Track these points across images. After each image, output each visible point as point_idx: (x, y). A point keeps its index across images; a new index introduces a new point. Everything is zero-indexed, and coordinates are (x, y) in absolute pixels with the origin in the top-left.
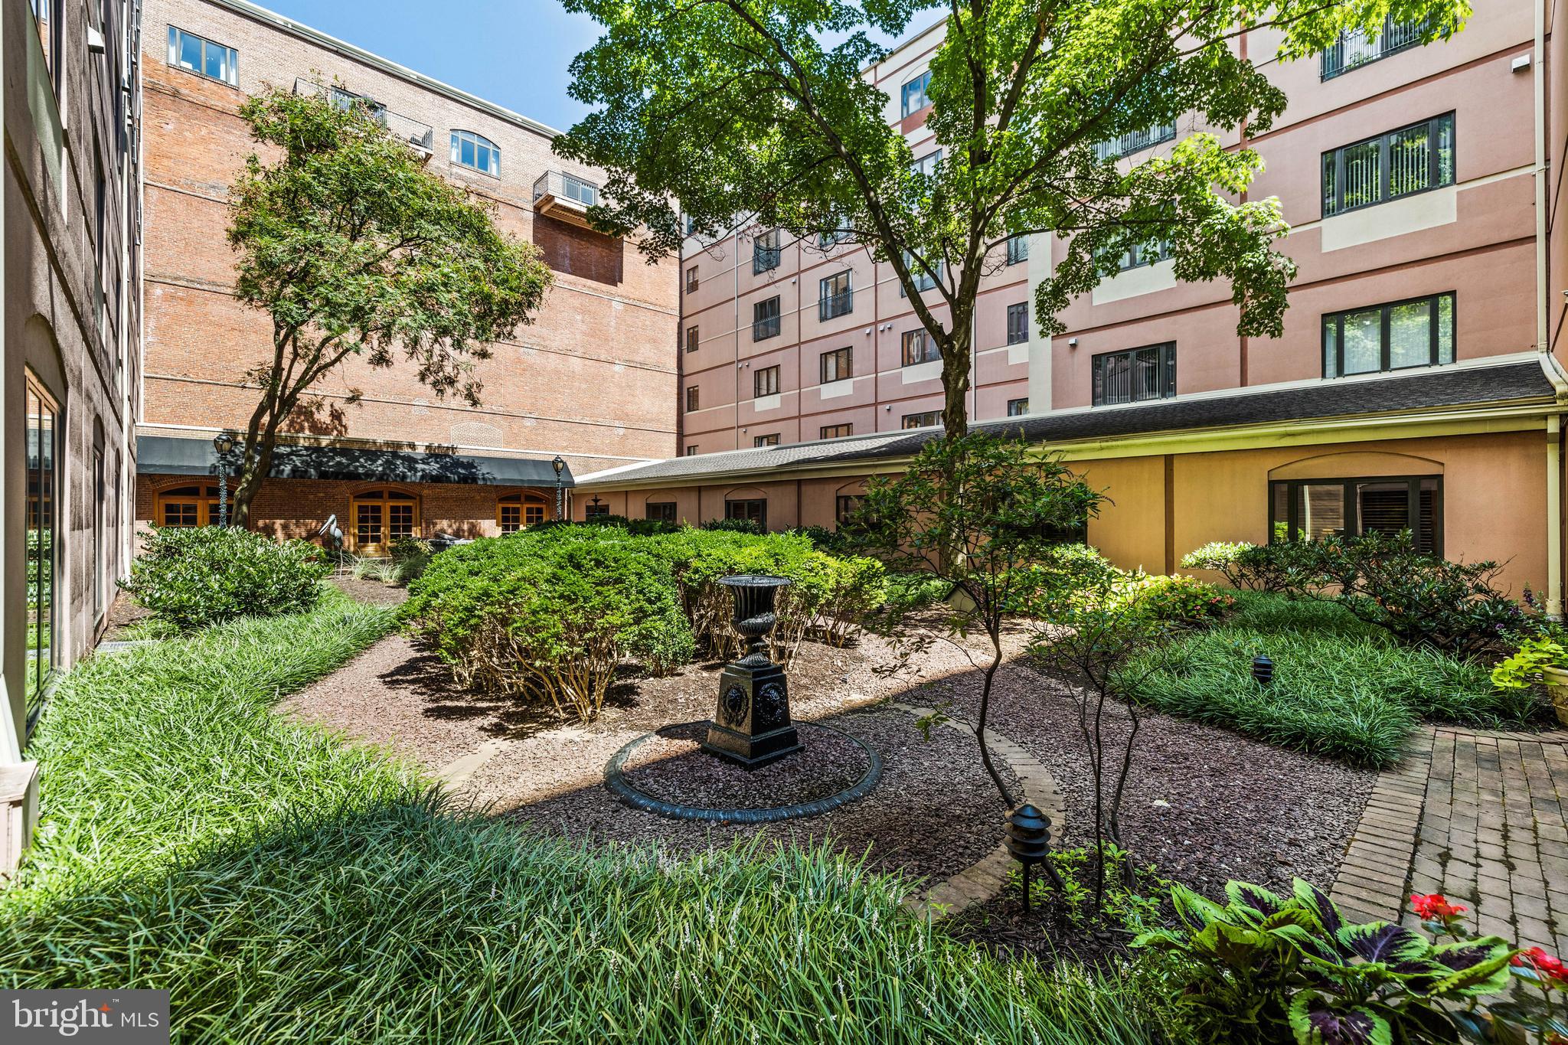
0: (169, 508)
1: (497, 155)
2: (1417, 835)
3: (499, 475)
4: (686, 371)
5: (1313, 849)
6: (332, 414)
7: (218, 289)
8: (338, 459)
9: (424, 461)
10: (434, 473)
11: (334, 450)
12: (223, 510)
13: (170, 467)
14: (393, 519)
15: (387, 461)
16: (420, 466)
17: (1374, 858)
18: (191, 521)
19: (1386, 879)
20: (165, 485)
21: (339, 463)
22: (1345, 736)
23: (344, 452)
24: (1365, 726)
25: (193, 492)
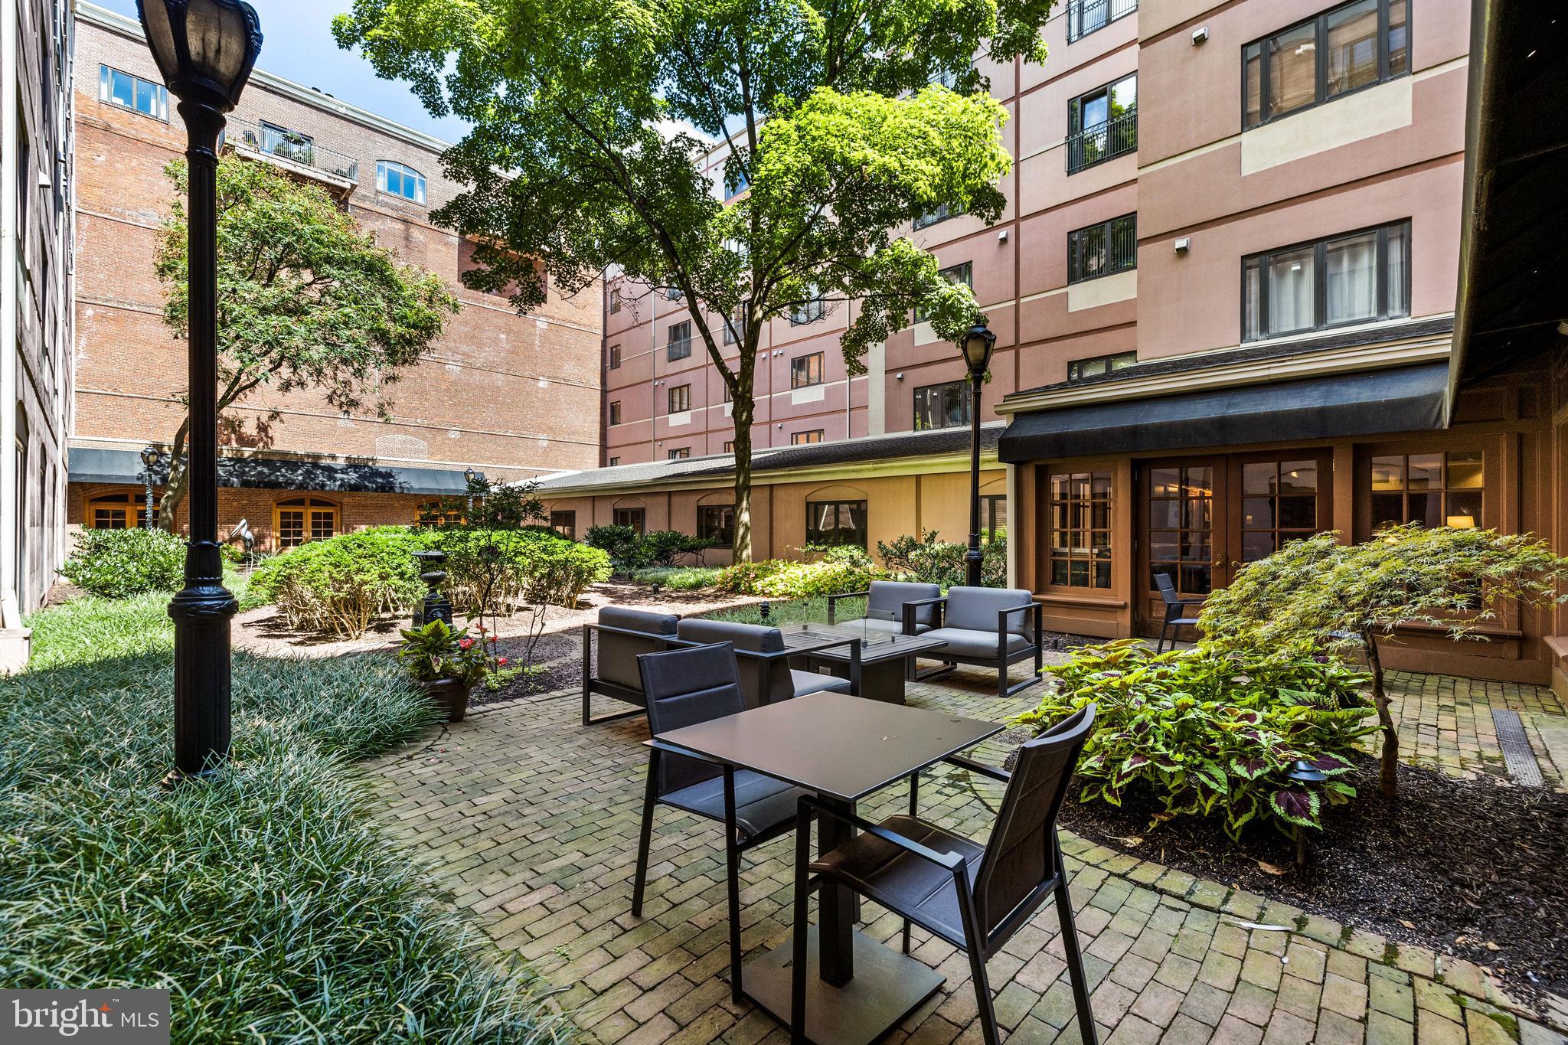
0: (100, 514)
1: (423, 183)
3: (416, 485)
4: (610, 386)
6: (258, 427)
7: (147, 310)
8: (259, 469)
9: (343, 471)
10: (353, 482)
11: (256, 461)
12: (149, 515)
13: (100, 476)
14: (314, 525)
15: (307, 471)
16: (339, 476)
18: (120, 525)
20: (97, 493)
21: (261, 473)
23: (266, 463)
25: (122, 498)
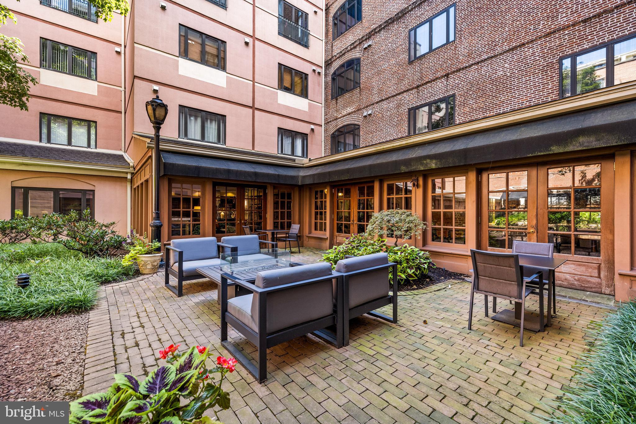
2: (111, 331)
5: (69, 360)
17: (98, 349)
19: (106, 355)
22: (73, 301)
24: (82, 293)
